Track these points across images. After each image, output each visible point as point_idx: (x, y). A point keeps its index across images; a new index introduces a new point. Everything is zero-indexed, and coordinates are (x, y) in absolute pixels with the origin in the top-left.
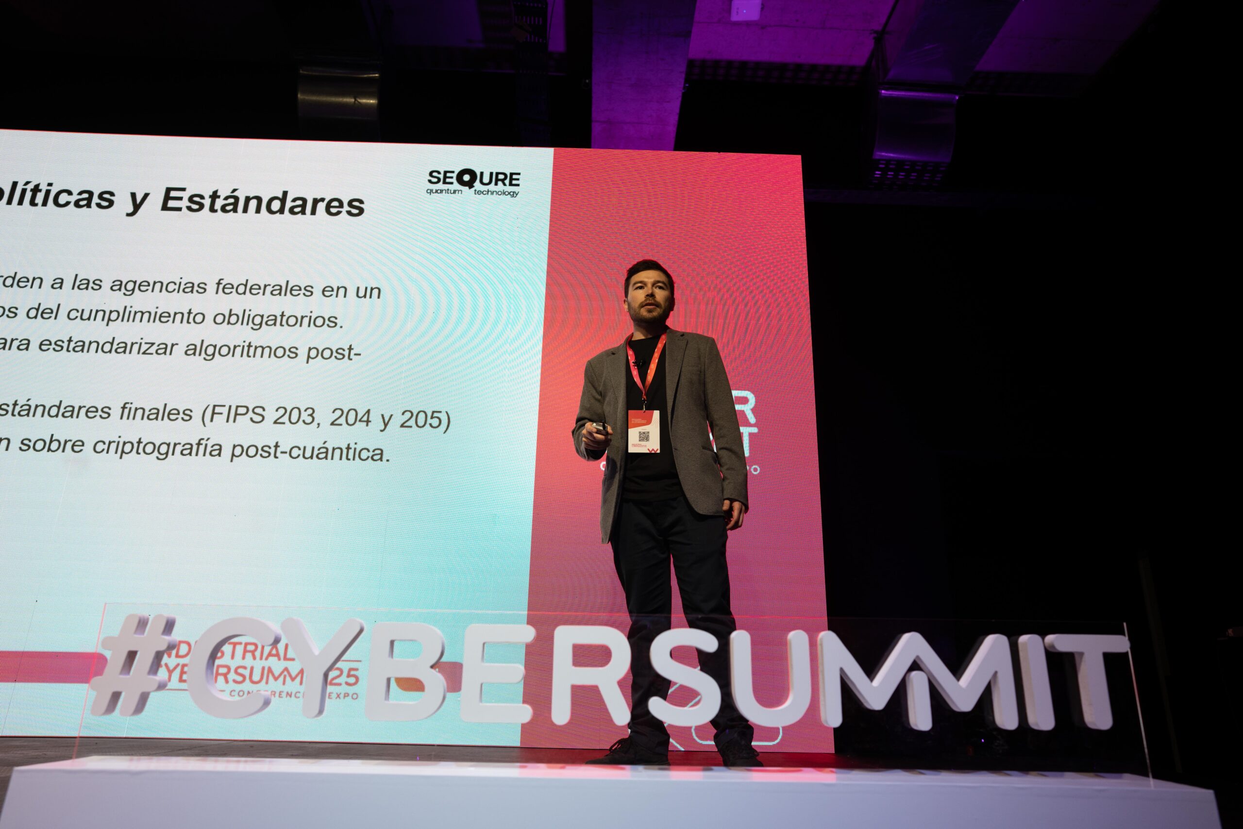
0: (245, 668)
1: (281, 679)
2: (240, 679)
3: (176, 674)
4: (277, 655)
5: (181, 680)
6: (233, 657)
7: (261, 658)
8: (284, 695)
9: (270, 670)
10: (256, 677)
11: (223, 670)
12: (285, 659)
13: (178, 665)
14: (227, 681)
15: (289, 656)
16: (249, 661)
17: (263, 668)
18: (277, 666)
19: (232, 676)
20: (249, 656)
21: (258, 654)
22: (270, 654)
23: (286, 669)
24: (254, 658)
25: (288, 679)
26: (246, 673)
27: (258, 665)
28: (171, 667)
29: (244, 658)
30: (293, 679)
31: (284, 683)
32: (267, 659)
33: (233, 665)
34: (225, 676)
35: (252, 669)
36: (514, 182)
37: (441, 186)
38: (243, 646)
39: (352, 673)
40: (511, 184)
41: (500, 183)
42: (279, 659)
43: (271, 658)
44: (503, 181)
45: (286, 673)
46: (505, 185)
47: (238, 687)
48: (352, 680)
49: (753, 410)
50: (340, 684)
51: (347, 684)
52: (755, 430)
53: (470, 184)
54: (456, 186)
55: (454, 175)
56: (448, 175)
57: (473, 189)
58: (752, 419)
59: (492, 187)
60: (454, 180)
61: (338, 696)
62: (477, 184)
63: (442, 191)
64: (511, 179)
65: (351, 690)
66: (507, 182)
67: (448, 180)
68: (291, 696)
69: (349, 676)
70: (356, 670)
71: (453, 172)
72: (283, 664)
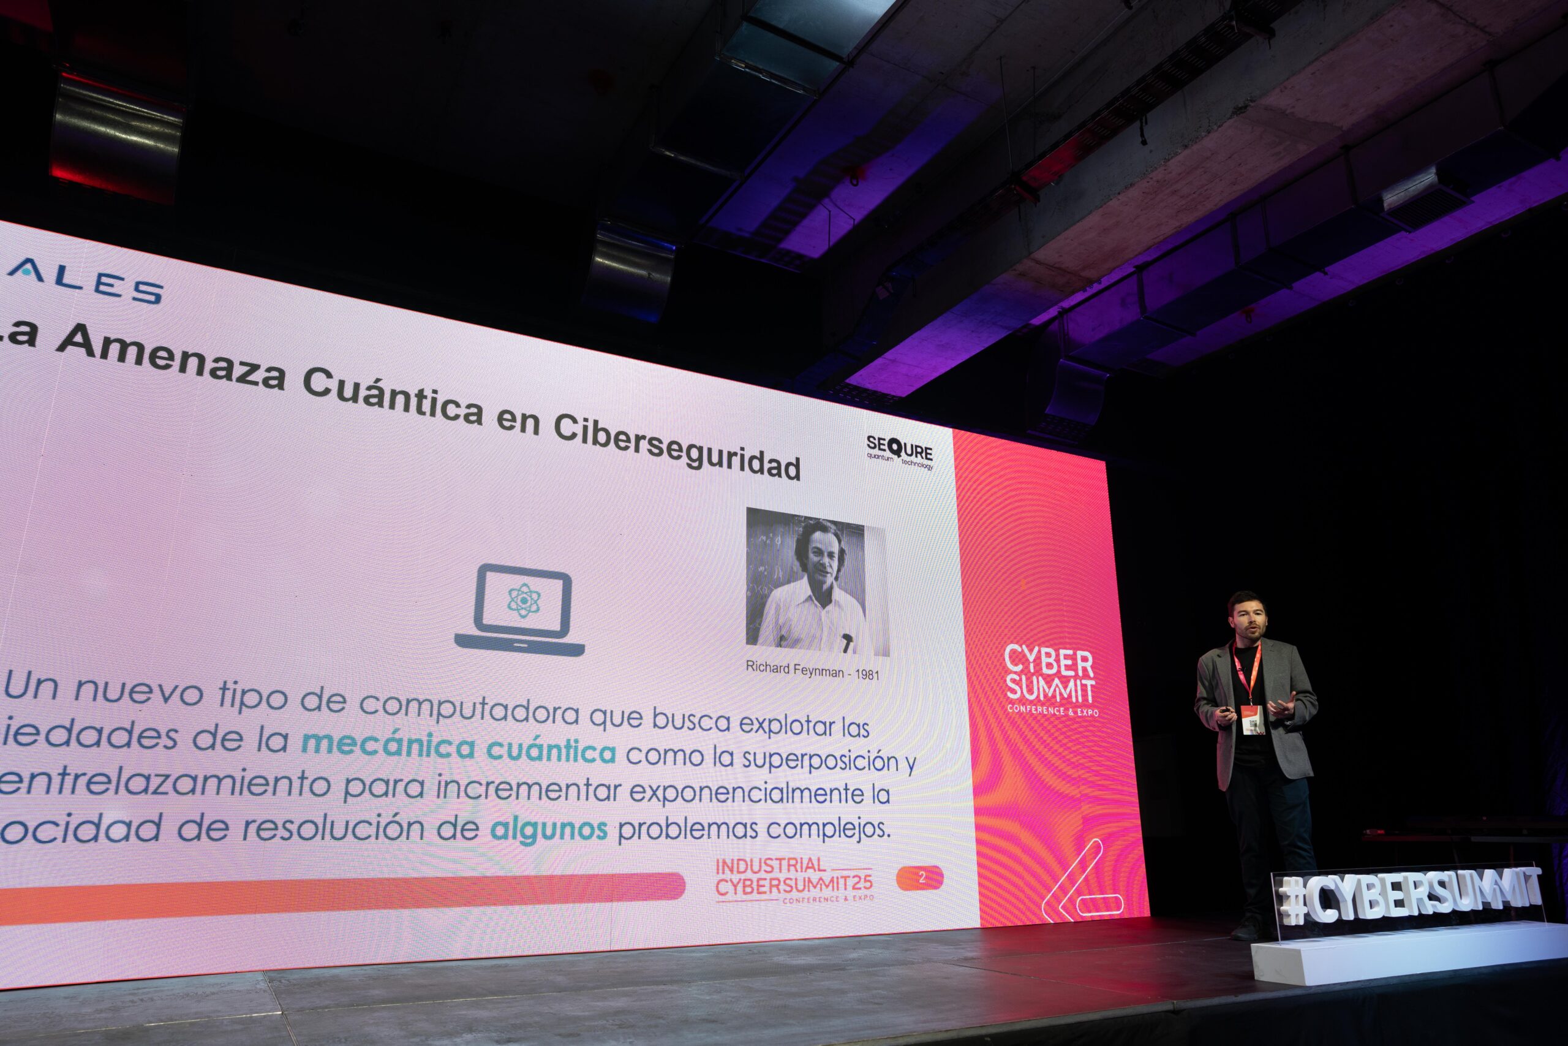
0: (791, 879)
1: (819, 886)
2: (788, 889)
3: (740, 888)
4: (813, 867)
5: (745, 893)
6: (780, 871)
7: (802, 871)
8: (822, 900)
9: (810, 881)
10: (801, 887)
11: (775, 882)
12: (819, 870)
13: (740, 880)
14: (779, 892)
15: (821, 868)
16: (792, 874)
17: (804, 879)
18: (815, 876)
19: (782, 887)
20: (792, 868)
22: (808, 868)
23: (821, 879)
25: (823, 887)
26: (792, 883)
27: (801, 876)
28: (735, 882)
29: (789, 870)
30: (827, 886)
31: (821, 889)
32: (806, 871)
33: (782, 877)
34: (777, 886)
35: (796, 879)
36: (929, 456)
37: (876, 451)
38: (786, 861)
39: (868, 878)
40: (927, 458)
41: (919, 455)
42: (815, 870)
43: (809, 870)
44: (921, 453)
45: (821, 882)
46: (922, 458)
47: (788, 896)
48: (868, 884)
49: (1092, 667)
50: (860, 889)
51: (865, 888)
52: (1093, 682)
53: (898, 453)
54: (888, 454)
55: (886, 442)
56: (882, 442)
57: (901, 458)
58: (1092, 675)
59: (913, 458)
60: (886, 447)
61: (860, 898)
62: (903, 454)
63: (879, 456)
64: (924, 452)
65: (868, 892)
66: (924, 455)
67: (882, 447)
68: (827, 900)
69: (866, 881)
70: (870, 876)
71: (884, 440)
72: (819, 874)
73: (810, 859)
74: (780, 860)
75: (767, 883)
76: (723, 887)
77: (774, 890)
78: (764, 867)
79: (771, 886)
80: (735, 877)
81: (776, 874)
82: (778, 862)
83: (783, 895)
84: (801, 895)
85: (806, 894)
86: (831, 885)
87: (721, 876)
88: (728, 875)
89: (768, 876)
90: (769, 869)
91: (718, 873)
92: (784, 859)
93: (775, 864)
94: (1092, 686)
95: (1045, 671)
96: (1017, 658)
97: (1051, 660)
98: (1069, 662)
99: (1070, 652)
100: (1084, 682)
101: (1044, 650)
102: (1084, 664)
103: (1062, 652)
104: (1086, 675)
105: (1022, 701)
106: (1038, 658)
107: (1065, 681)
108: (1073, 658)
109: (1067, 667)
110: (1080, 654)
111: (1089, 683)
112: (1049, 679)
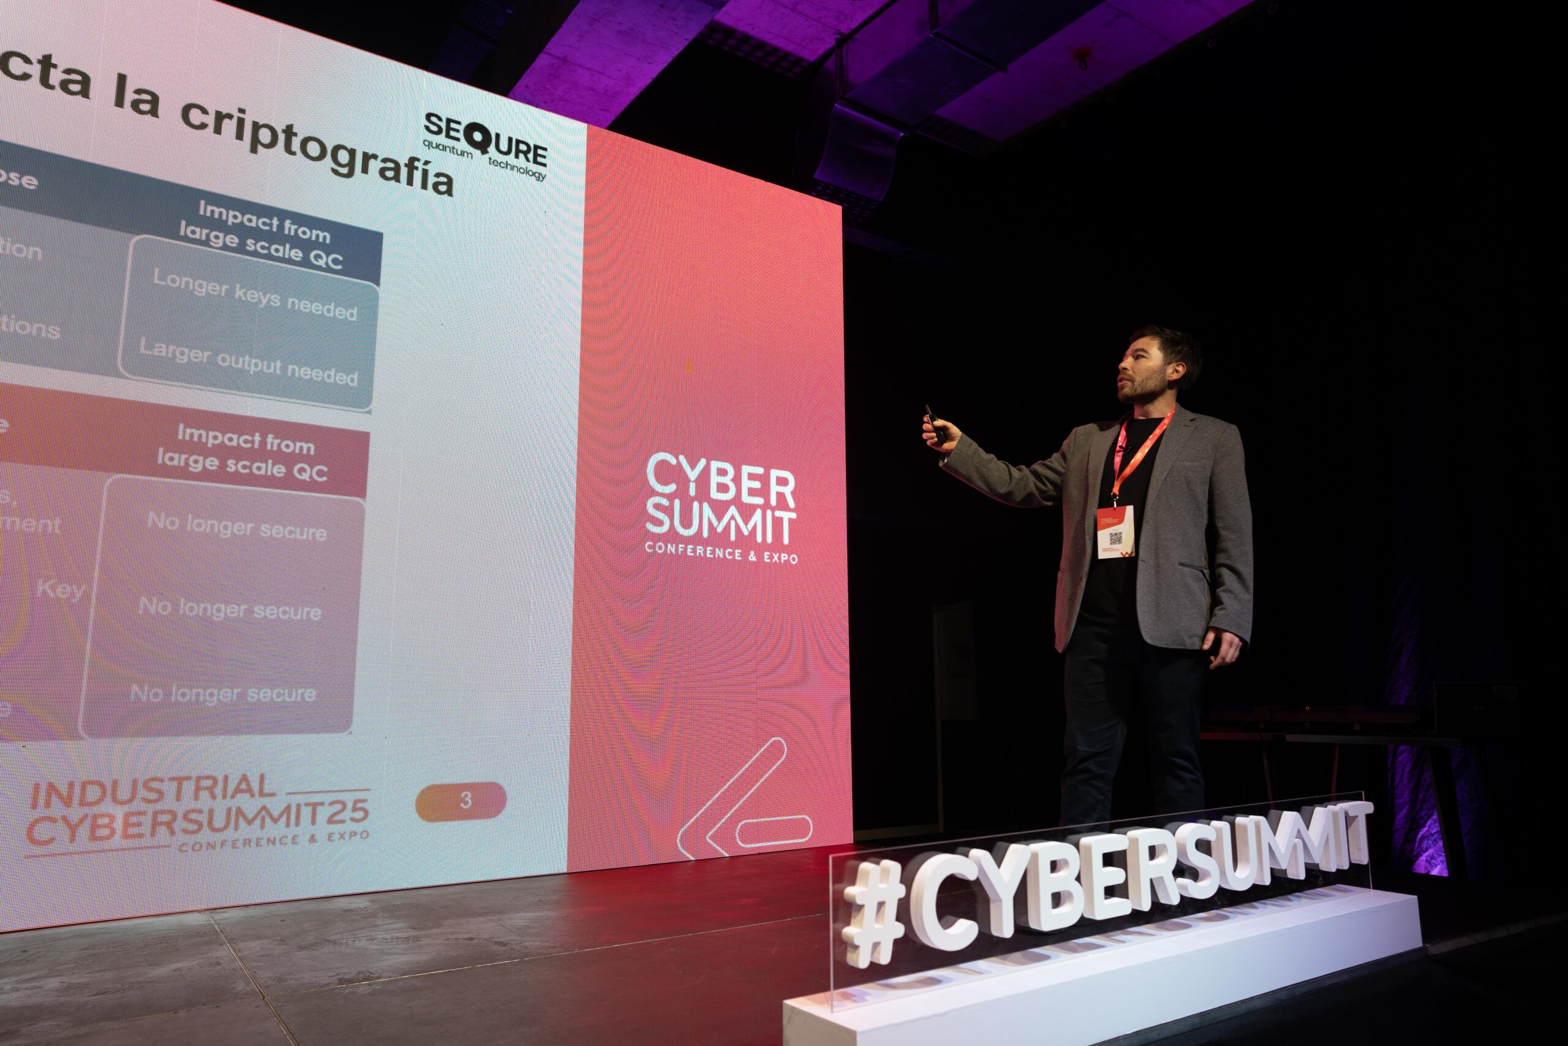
0: (200, 812)
1: (258, 822)
2: (192, 827)
3: (84, 831)
4: (250, 790)
5: (93, 838)
6: (178, 798)
7: (224, 797)
8: (264, 842)
9: (239, 811)
10: (219, 822)
11: (166, 818)
12: (262, 794)
13: (86, 816)
14: (172, 833)
15: (267, 790)
16: (205, 802)
17: (229, 810)
18: (250, 805)
19: (180, 824)
20: (204, 795)
21: (218, 790)
22: (238, 790)
23: (264, 808)
24: (213, 797)
25: (268, 821)
26: (203, 818)
27: (220, 807)
28: (73, 820)
29: (196, 798)
30: (275, 821)
31: (262, 826)
32: (233, 797)
33: (180, 809)
34: (169, 825)
35: (211, 812)
36: (540, 159)
37: (441, 139)
38: (193, 782)
39: (359, 805)
40: (535, 162)
41: (521, 156)
42: (253, 796)
43: (239, 796)
44: (526, 153)
45: (263, 813)
46: (528, 160)
47: (191, 839)
48: (359, 815)
49: (793, 493)
50: (343, 822)
51: (353, 820)
52: (794, 515)
53: (483, 147)
54: (463, 145)
55: (461, 128)
56: (453, 125)
57: (487, 156)
58: (792, 504)
59: (508, 158)
60: (461, 135)
61: (342, 836)
62: (492, 148)
63: (445, 148)
64: (536, 153)
65: (357, 827)
66: (531, 156)
67: (452, 133)
68: (274, 843)
69: (354, 809)
70: (365, 801)
71: (459, 123)
72: (259, 802)
73: (244, 778)
74: (180, 780)
75: (147, 820)
76: (43, 831)
77: (162, 831)
78: (142, 793)
79: (155, 824)
80: (75, 812)
81: (169, 803)
82: (175, 784)
83: (181, 838)
84: (218, 837)
85: (229, 834)
86: (284, 817)
87: (41, 811)
88: (57, 809)
89: (150, 808)
90: (153, 796)
91: (34, 806)
92: (188, 778)
93: (170, 789)
94: (790, 520)
95: (715, 494)
96: (665, 473)
97: (727, 480)
98: (757, 485)
99: (760, 470)
100: (778, 514)
101: (715, 465)
102: (781, 489)
103: (746, 470)
104: (782, 504)
105: (672, 536)
106: (706, 473)
107: (747, 512)
108: (764, 479)
109: (752, 492)
110: (775, 473)
111: (786, 516)
112: (719, 509)
